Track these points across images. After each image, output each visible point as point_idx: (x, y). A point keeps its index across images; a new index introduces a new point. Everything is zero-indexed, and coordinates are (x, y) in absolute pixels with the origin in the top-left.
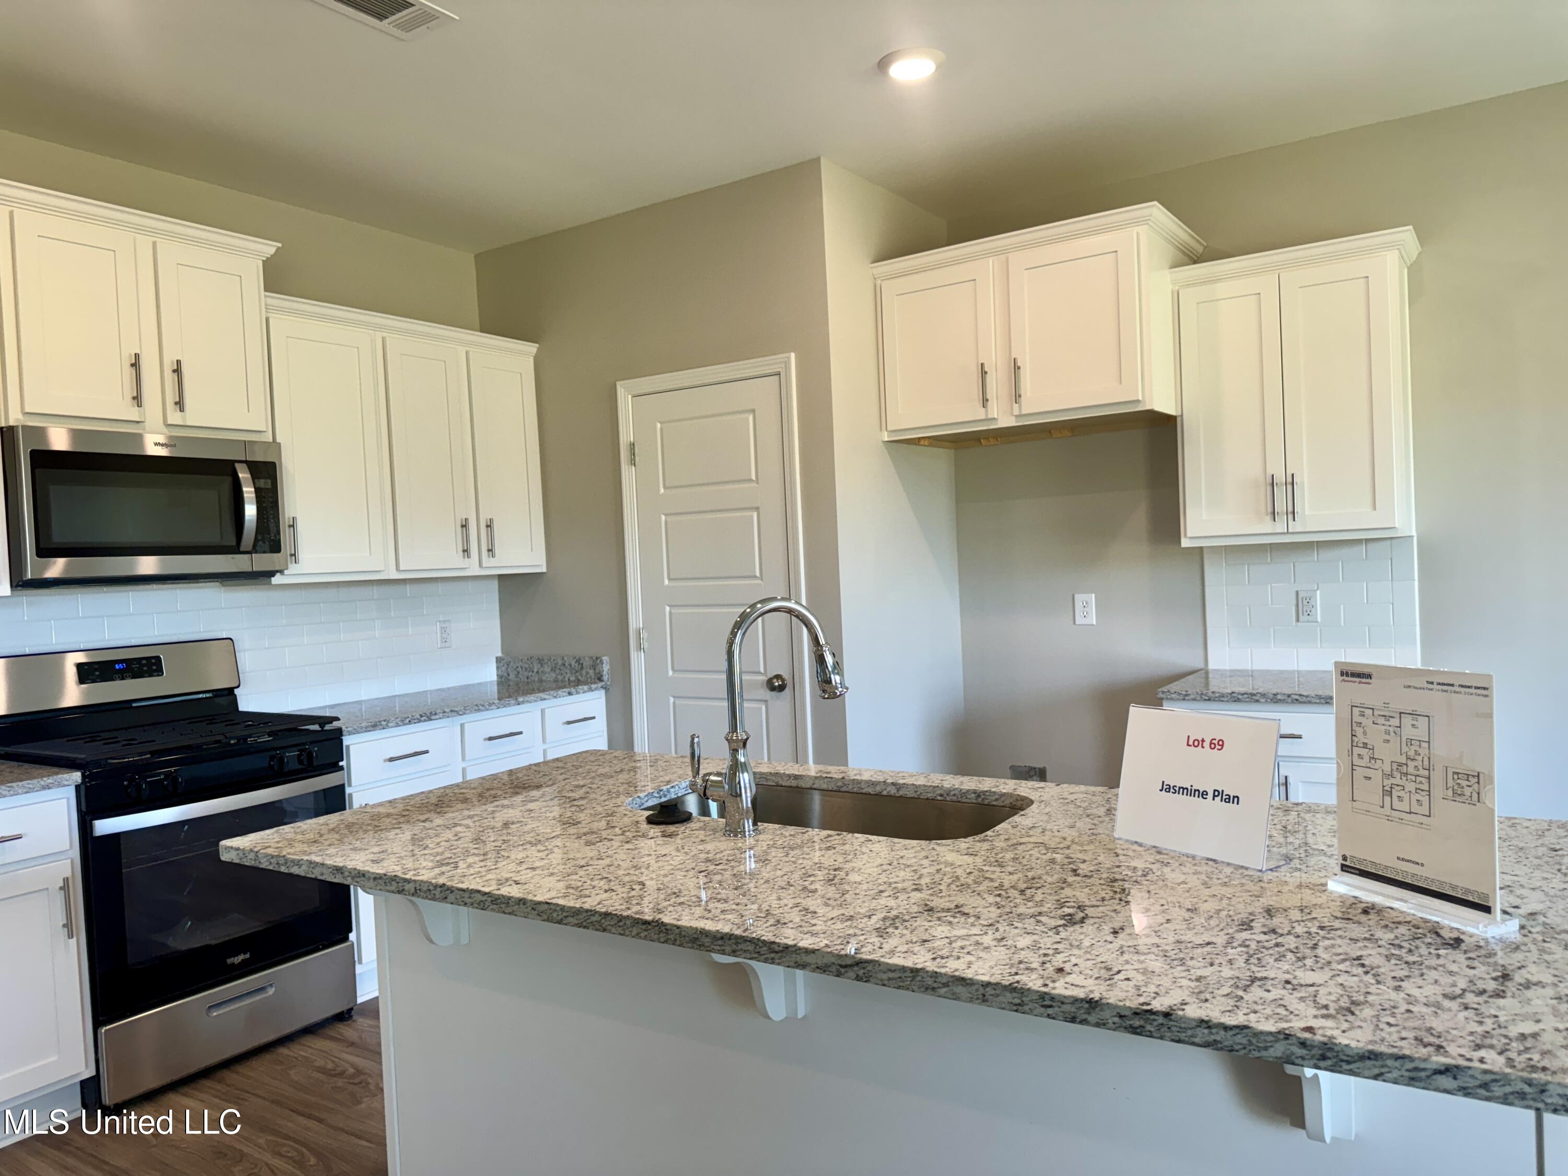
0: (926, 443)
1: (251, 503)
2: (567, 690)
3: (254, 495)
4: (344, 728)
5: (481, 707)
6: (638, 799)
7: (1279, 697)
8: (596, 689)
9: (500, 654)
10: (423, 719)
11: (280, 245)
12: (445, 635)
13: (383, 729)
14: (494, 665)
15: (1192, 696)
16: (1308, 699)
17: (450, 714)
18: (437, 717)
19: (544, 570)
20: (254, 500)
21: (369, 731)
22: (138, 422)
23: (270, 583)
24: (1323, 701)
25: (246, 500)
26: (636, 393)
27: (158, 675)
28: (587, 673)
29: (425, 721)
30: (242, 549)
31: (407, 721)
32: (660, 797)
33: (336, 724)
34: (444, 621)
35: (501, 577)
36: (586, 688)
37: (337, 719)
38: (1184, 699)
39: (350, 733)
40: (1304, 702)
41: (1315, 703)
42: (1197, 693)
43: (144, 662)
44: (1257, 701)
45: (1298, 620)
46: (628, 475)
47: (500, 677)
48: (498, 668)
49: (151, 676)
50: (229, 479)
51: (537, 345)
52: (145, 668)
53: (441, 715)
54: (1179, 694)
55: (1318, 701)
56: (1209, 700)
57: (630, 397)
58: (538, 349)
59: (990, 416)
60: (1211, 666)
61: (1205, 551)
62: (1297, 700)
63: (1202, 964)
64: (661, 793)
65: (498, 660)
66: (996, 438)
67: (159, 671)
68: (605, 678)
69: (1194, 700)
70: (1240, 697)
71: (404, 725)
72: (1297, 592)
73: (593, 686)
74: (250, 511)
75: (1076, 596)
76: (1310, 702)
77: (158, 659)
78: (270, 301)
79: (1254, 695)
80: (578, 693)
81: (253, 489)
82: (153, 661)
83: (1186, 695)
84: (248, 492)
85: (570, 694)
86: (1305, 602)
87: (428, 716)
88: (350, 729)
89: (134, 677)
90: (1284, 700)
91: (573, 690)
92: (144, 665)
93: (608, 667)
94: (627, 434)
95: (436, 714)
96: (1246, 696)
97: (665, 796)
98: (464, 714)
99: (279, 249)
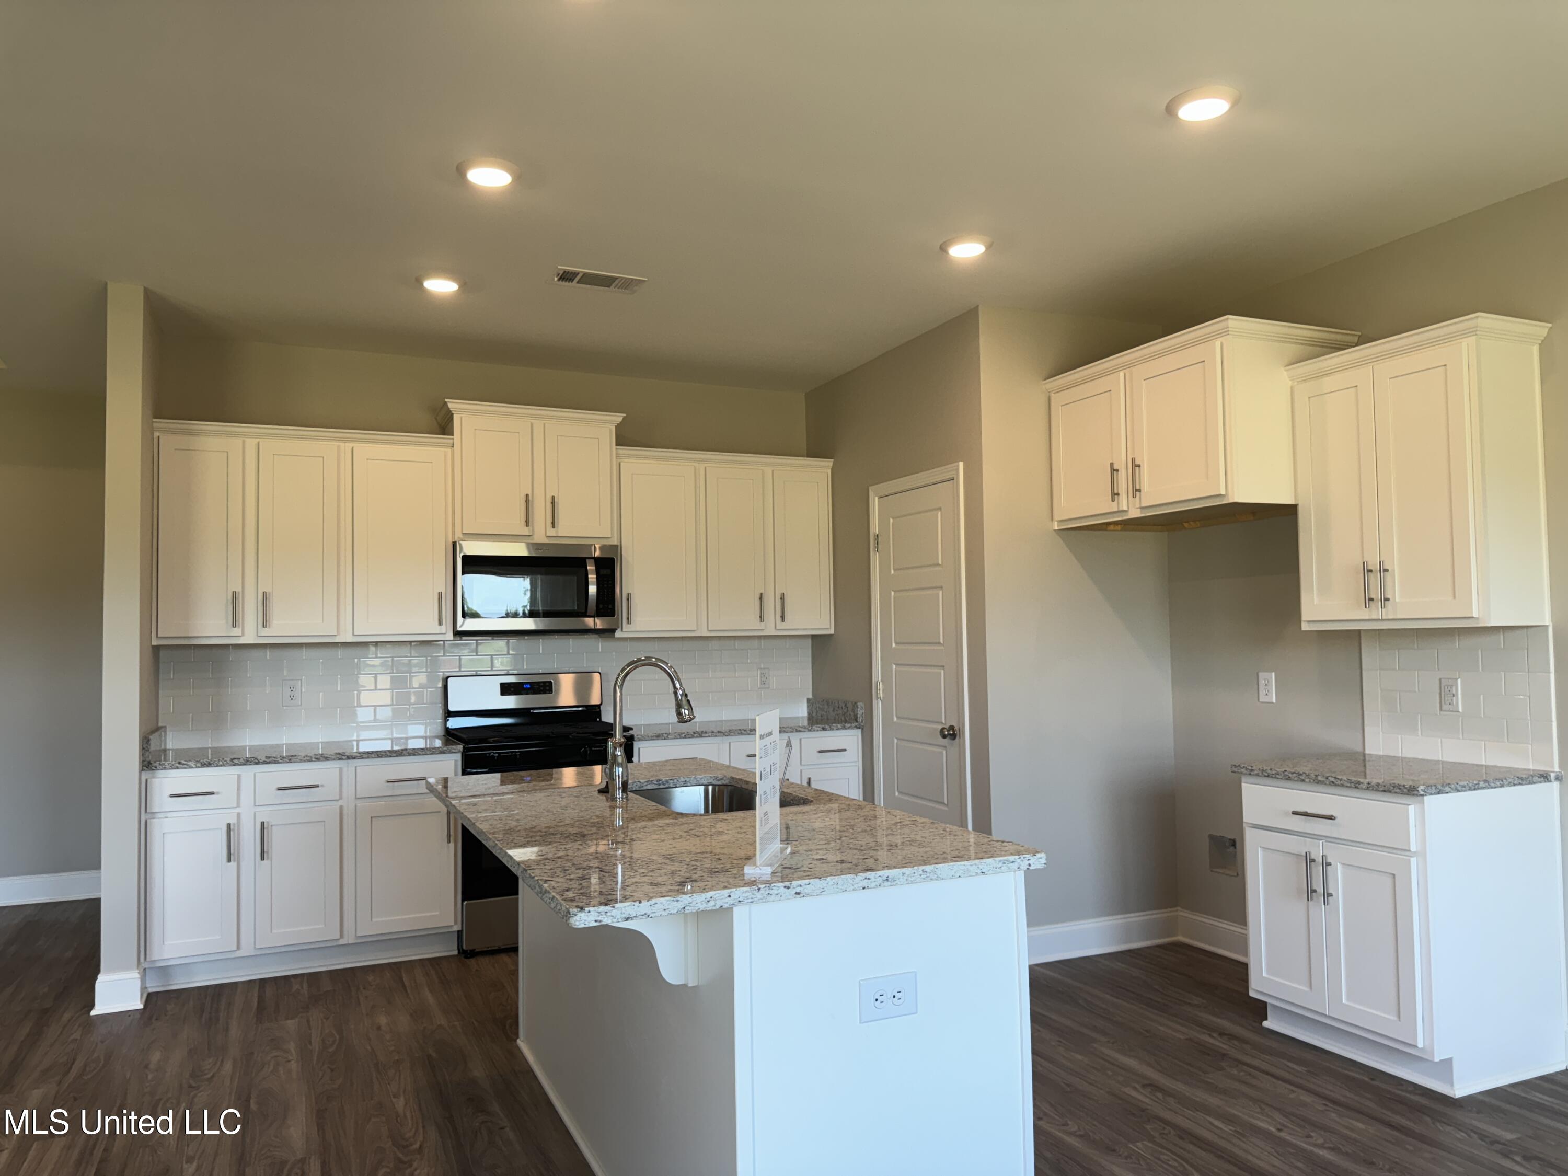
1: (593, 584)
3: (595, 580)
4: (635, 736)
7: (1320, 778)
8: (849, 728)
9: (810, 696)
10: (695, 735)
11: (625, 415)
12: (764, 679)
13: (665, 739)
14: (806, 704)
15: (1256, 772)
16: (1342, 782)
17: (717, 734)
18: (707, 735)
19: (832, 632)
20: (596, 583)
21: (654, 740)
22: (529, 536)
23: (614, 637)
24: (1353, 785)
25: (590, 583)
26: (881, 495)
27: (550, 693)
29: (697, 737)
30: (588, 614)
31: (683, 735)
33: (631, 732)
34: (764, 669)
35: (814, 637)
37: (632, 729)
38: (1250, 774)
39: (640, 740)
40: (1338, 785)
41: (1347, 786)
42: (1259, 769)
43: (542, 684)
44: (1303, 781)
45: (1441, 709)
46: (875, 559)
47: (809, 713)
48: (808, 707)
49: (545, 693)
50: (584, 569)
51: (832, 460)
52: (542, 688)
53: (710, 734)
54: (1247, 769)
55: (1349, 785)
56: (1268, 776)
57: (877, 498)
58: (834, 462)
59: (1120, 509)
60: (1367, 752)
61: (1362, 633)
62: (1333, 782)
65: (809, 700)
67: (550, 691)
68: (860, 720)
69: (1257, 775)
70: (1290, 775)
71: (681, 738)
72: (1440, 680)
73: (847, 725)
74: (592, 589)
75: (1261, 674)
76: (1343, 785)
77: (551, 683)
78: (621, 452)
79: (1301, 775)
80: (831, 729)
81: (595, 576)
82: (547, 684)
83: (1252, 770)
84: (592, 577)
85: (824, 729)
86: (1447, 691)
88: (639, 737)
89: (533, 694)
90: (1324, 781)
91: (827, 727)
92: (542, 686)
93: (863, 711)
94: (875, 528)
95: (706, 733)
96: (1295, 775)
98: (729, 735)
99: (624, 418)
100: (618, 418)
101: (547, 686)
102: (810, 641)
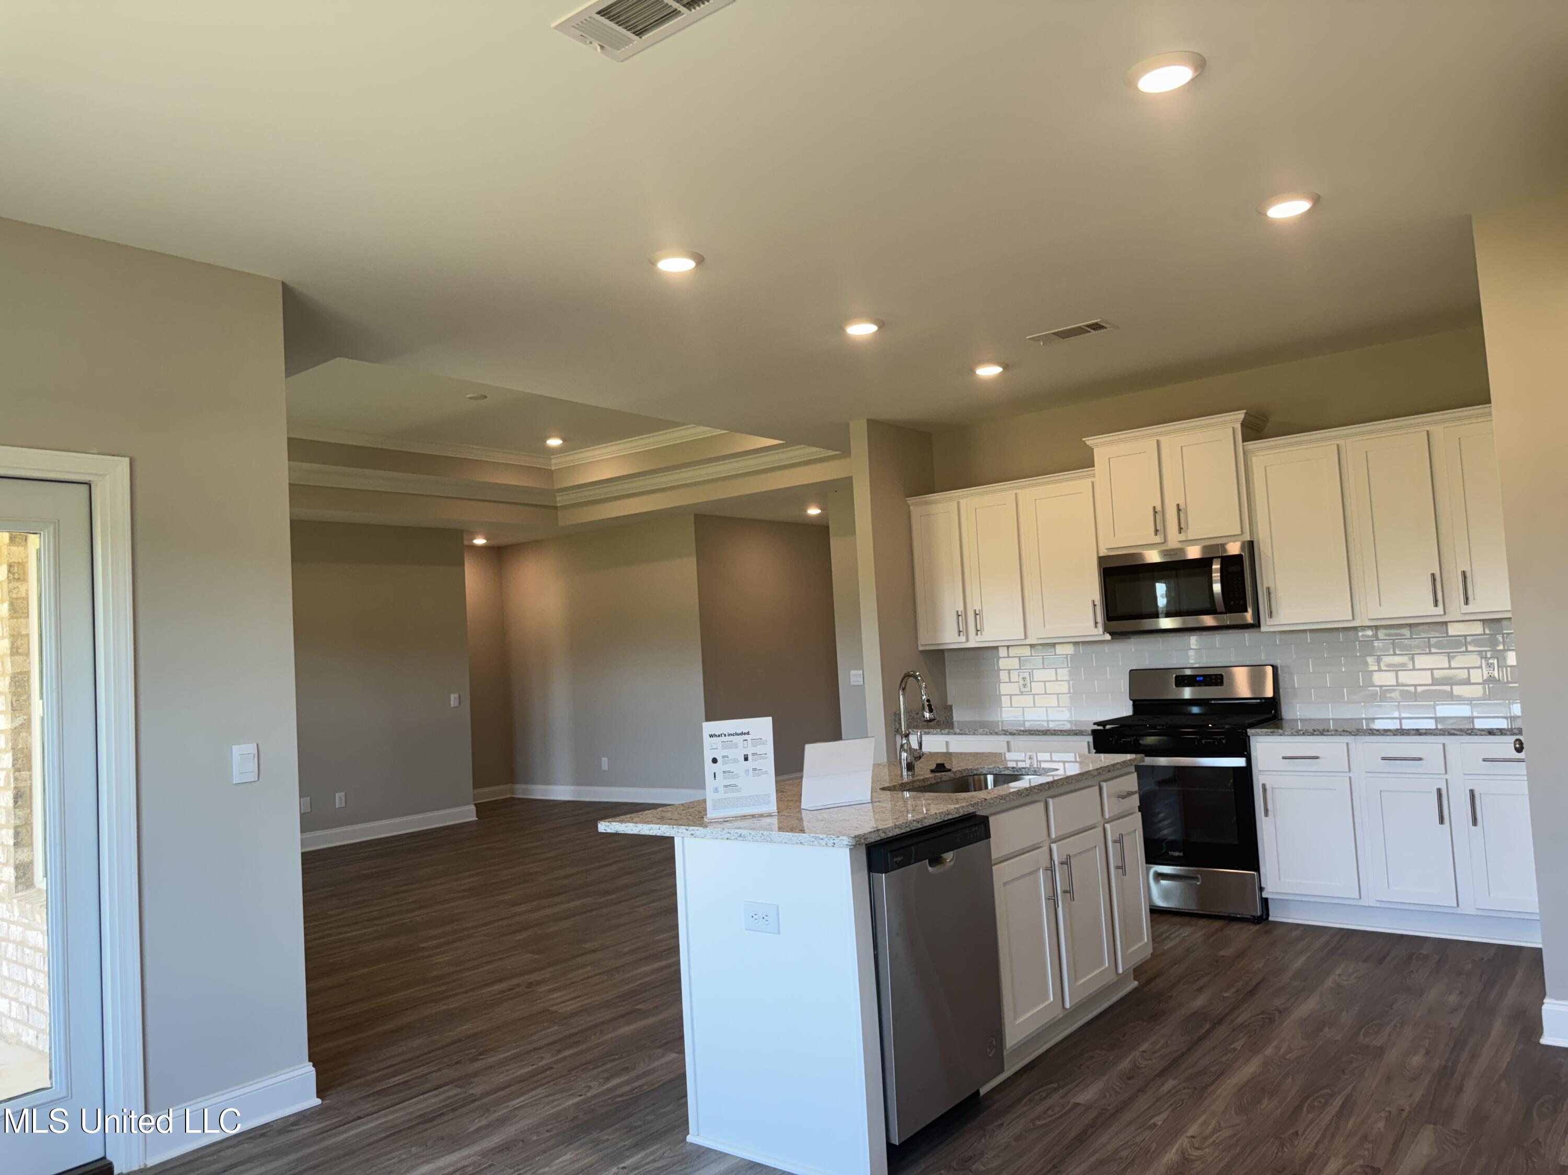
1: (1217, 583)
3: (1219, 578)
10: (1315, 733)
13: (1281, 735)
20: (1219, 581)
21: (1268, 735)
22: (1163, 543)
25: (1213, 581)
27: (1221, 685)
29: (1317, 735)
30: (1219, 611)
31: (1301, 732)
43: (1213, 677)
49: (1217, 685)
50: (1210, 569)
52: (1214, 681)
53: (1332, 733)
71: (1299, 735)
74: (1217, 587)
77: (1222, 676)
78: (1247, 447)
81: (1219, 574)
82: (1219, 677)
84: (1216, 576)
87: (1322, 733)
89: (1205, 686)
95: (1328, 731)
99: (1246, 414)
100: (1240, 415)
101: (1219, 679)
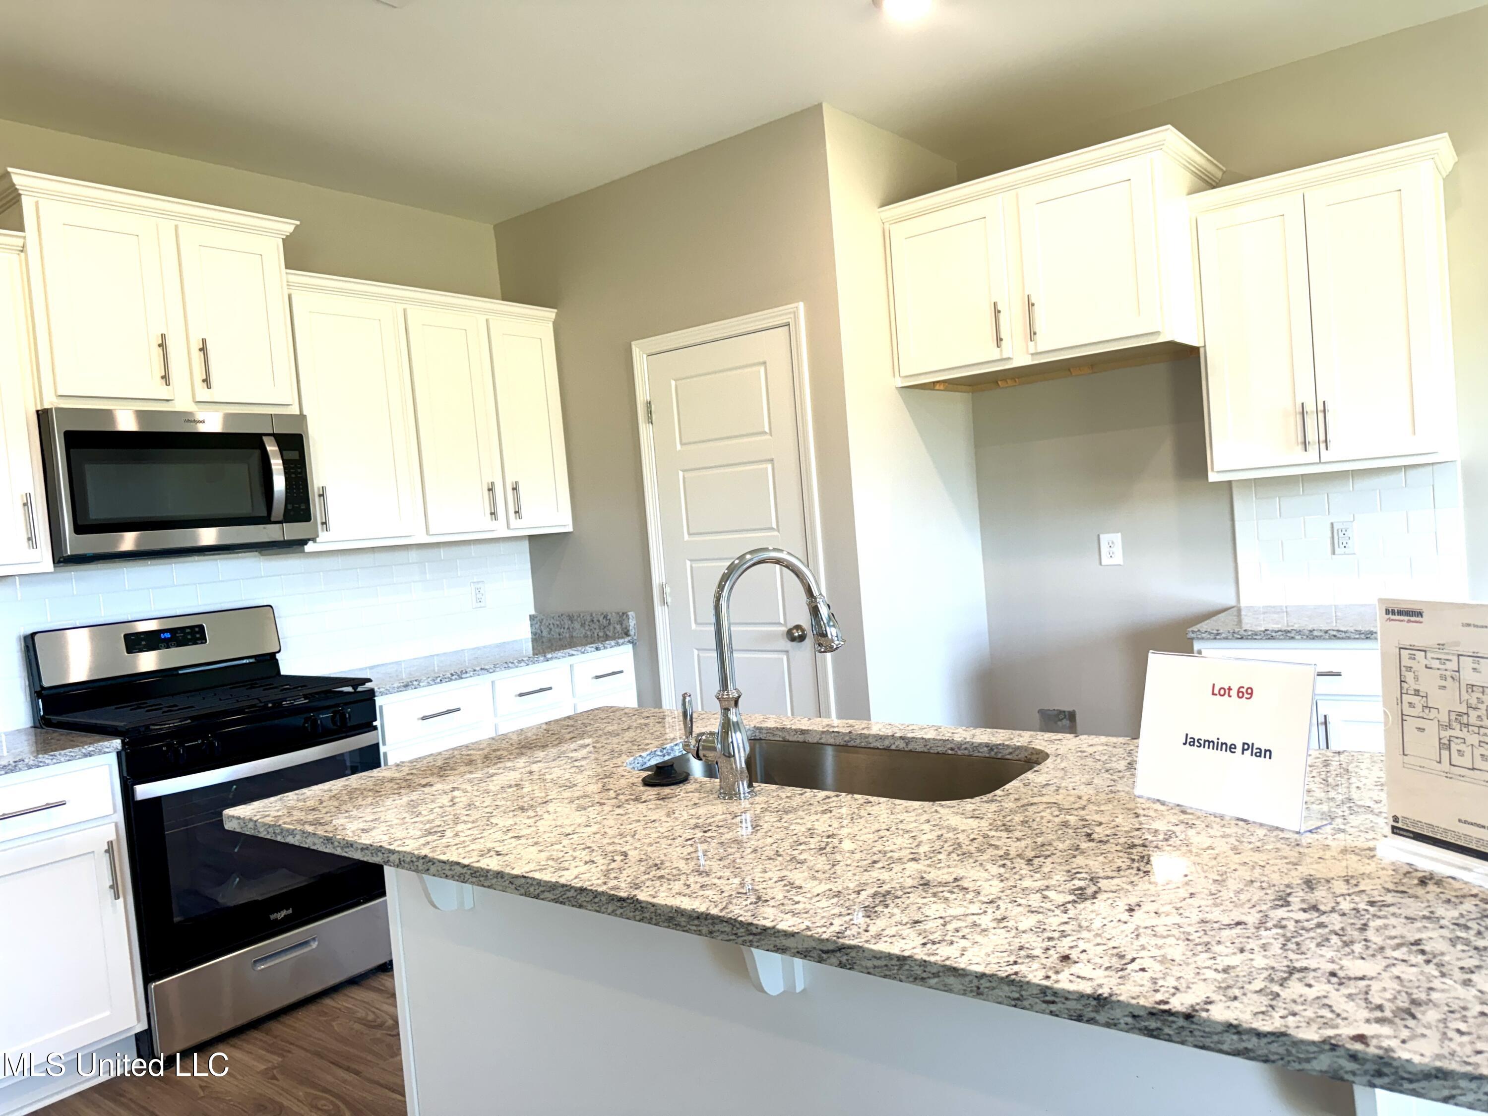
0: (942, 387)
1: (279, 474)
2: (594, 645)
3: (282, 467)
4: (376, 689)
5: (510, 665)
6: (640, 759)
7: (1315, 633)
8: (623, 644)
9: (533, 612)
10: (453, 678)
11: (298, 223)
12: (479, 596)
13: (415, 688)
14: (528, 623)
15: (1223, 635)
16: (1347, 635)
17: (480, 672)
18: (468, 675)
19: (570, 529)
20: (282, 472)
21: (401, 691)
22: (168, 400)
23: (303, 551)
24: (1363, 636)
25: (274, 472)
26: (651, 351)
27: (202, 643)
28: (615, 628)
29: (456, 679)
30: (273, 519)
31: (438, 680)
32: (664, 756)
33: (368, 685)
34: (478, 582)
35: (531, 538)
36: (613, 643)
37: (369, 680)
38: (1215, 639)
39: (382, 694)
40: (1343, 638)
41: (1355, 639)
42: (1229, 632)
43: (188, 630)
44: (1293, 638)
45: (1334, 553)
46: (646, 432)
47: (534, 634)
48: (532, 625)
49: (195, 643)
50: (257, 453)
51: (556, 311)
52: (189, 637)
53: (471, 674)
54: (1210, 633)
55: (1357, 636)
56: (1242, 638)
57: (645, 356)
58: (557, 314)
59: (1005, 356)
60: (1243, 604)
61: (1234, 485)
62: (1335, 636)
63: (1230, 951)
64: (665, 751)
65: (532, 618)
66: (1013, 379)
67: (202, 639)
68: (632, 633)
69: (1226, 638)
70: (1274, 634)
71: (435, 684)
72: (1332, 524)
73: (621, 641)
74: (279, 483)
75: (1101, 536)
76: (1349, 638)
77: (201, 627)
78: (292, 278)
79: (1289, 632)
80: (605, 648)
81: (281, 462)
82: (197, 629)
83: (1218, 634)
84: (277, 464)
85: (597, 649)
86: (1341, 534)
87: (460, 675)
88: (382, 690)
89: (178, 646)
90: (1321, 636)
91: (600, 646)
92: (188, 633)
93: (634, 622)
94: (642, 394)
96: (1280, 633)
97: (669, 754)
98: (494, 671)
99: (297, 227)
100: (287, 226)
101: (197, 633)
102: (526, 544)
